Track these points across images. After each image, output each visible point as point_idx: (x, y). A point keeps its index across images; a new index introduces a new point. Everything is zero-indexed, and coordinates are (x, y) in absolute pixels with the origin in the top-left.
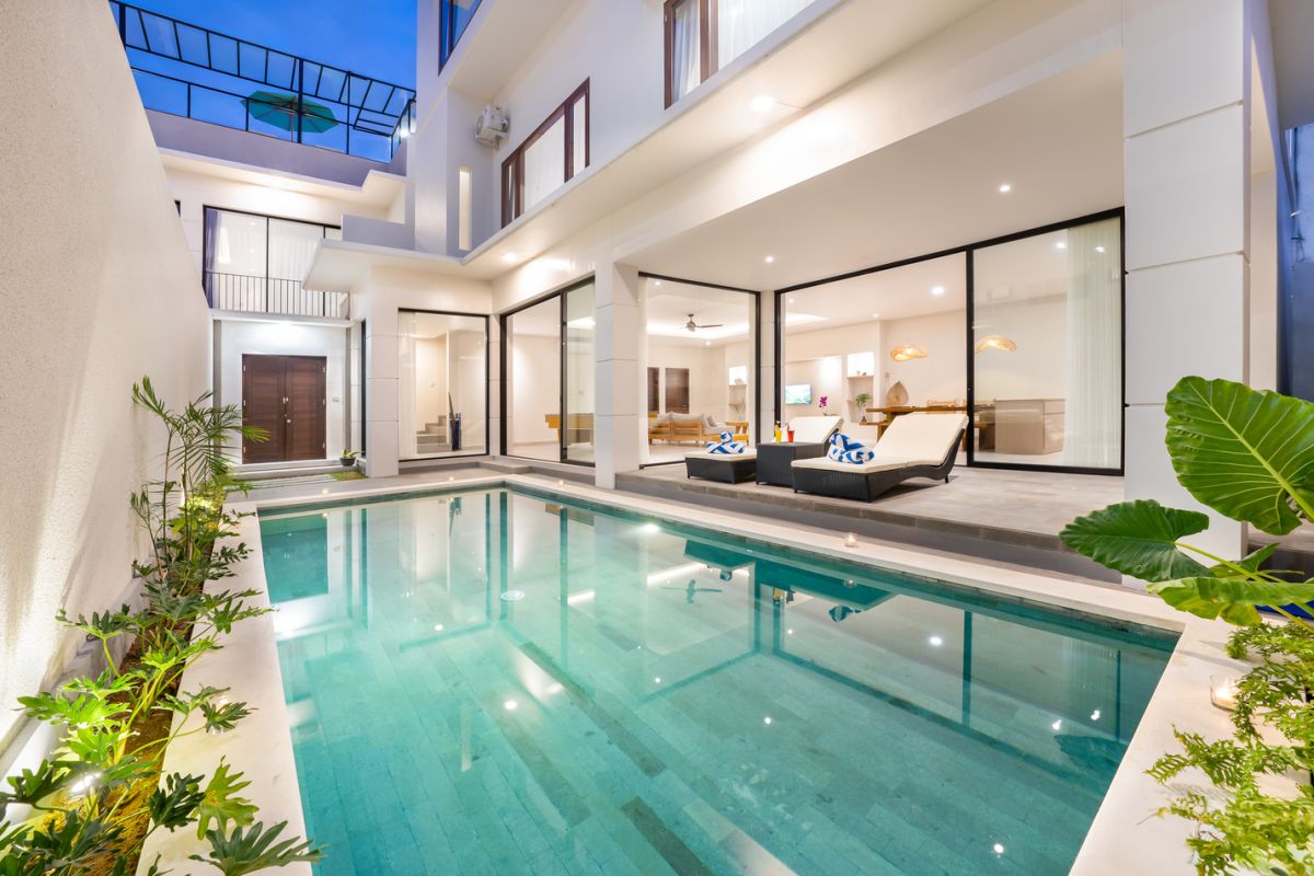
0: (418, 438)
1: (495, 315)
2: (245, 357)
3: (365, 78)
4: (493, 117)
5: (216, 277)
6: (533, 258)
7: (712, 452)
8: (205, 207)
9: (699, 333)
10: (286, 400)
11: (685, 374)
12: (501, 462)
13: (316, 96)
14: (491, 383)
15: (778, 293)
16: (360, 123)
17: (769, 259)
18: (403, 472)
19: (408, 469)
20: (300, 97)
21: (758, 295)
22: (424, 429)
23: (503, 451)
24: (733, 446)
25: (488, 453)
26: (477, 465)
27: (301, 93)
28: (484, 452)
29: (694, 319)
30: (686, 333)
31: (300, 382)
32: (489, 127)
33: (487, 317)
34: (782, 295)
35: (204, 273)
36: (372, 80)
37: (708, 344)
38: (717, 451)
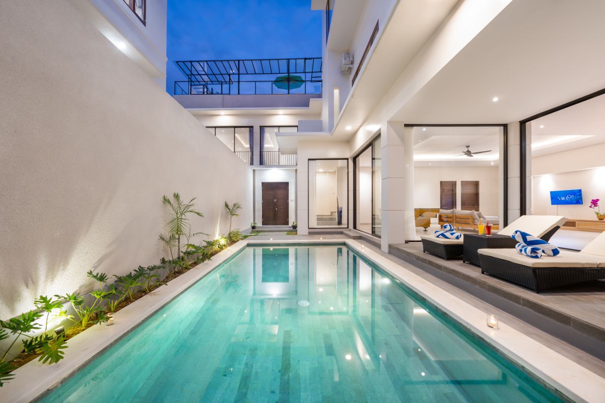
0: (317, 218)
1: (351, 158)
2: (263, 183)
3: (311, 59)
4: (345, 59)
5: (264, 153)
6: (360, 126)
7: (438, 237)
8: (260, 127)
9: (476, 157)
10: (275, 200)
11: (476, 184)
12: (353, 233)
13: (296, 73)
14: (349, 192)
15: (523, 123)
16: (313, 79)
17: (495, 99)
18: (310, 233)
19: (313, 232)
20: (289, 75)
21: (505, 126)
22: (330, 214)
23: (355, 227)
24: (452, 234)
25: (348, 228)
26: (342, 233)
27: (288, 73)
28: (347, 227)
29: (470, 149)
30: (466, 157)
31: (280, 193)
32: (344, 64)
33: (347, 159)
34: (527, 124)
35: (260, 152)
36: (314, 59)
37: (492, 164)
38: (440, 236)
